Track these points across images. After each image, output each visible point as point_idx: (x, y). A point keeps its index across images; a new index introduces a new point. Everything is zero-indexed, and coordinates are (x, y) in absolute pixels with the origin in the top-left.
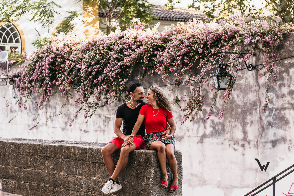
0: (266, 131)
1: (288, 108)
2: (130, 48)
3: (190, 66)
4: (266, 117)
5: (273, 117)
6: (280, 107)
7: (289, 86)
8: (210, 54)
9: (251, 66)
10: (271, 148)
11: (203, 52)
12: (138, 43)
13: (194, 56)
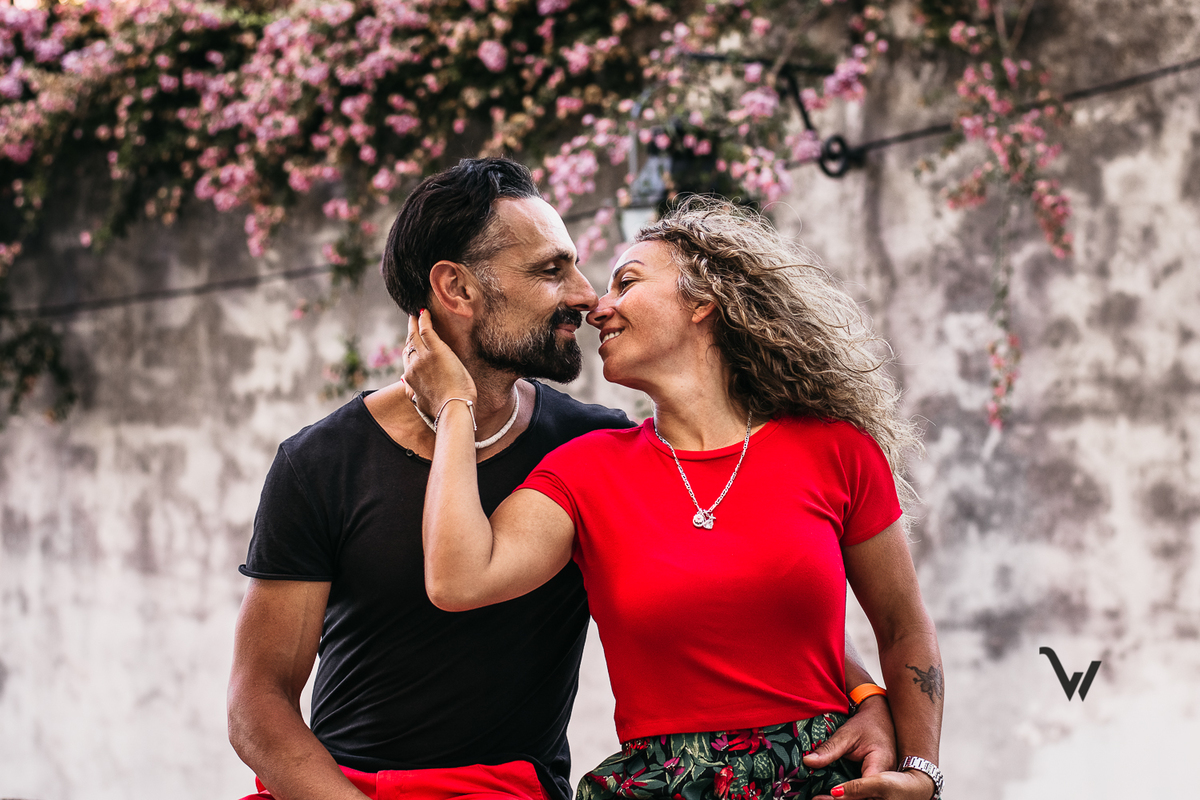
0: (942, 556)
1: (1099, 411)
2: (28, 56)
3: (427, 152)
4: (944, 467)
5: (988, 468)
6: (1037, 405)
7: (1102, 271)
8: (556, 79)
9: (836, 148)
10: (976, 665)
11: (512, 68)
12: (71, 27)
13: (451, 91)
